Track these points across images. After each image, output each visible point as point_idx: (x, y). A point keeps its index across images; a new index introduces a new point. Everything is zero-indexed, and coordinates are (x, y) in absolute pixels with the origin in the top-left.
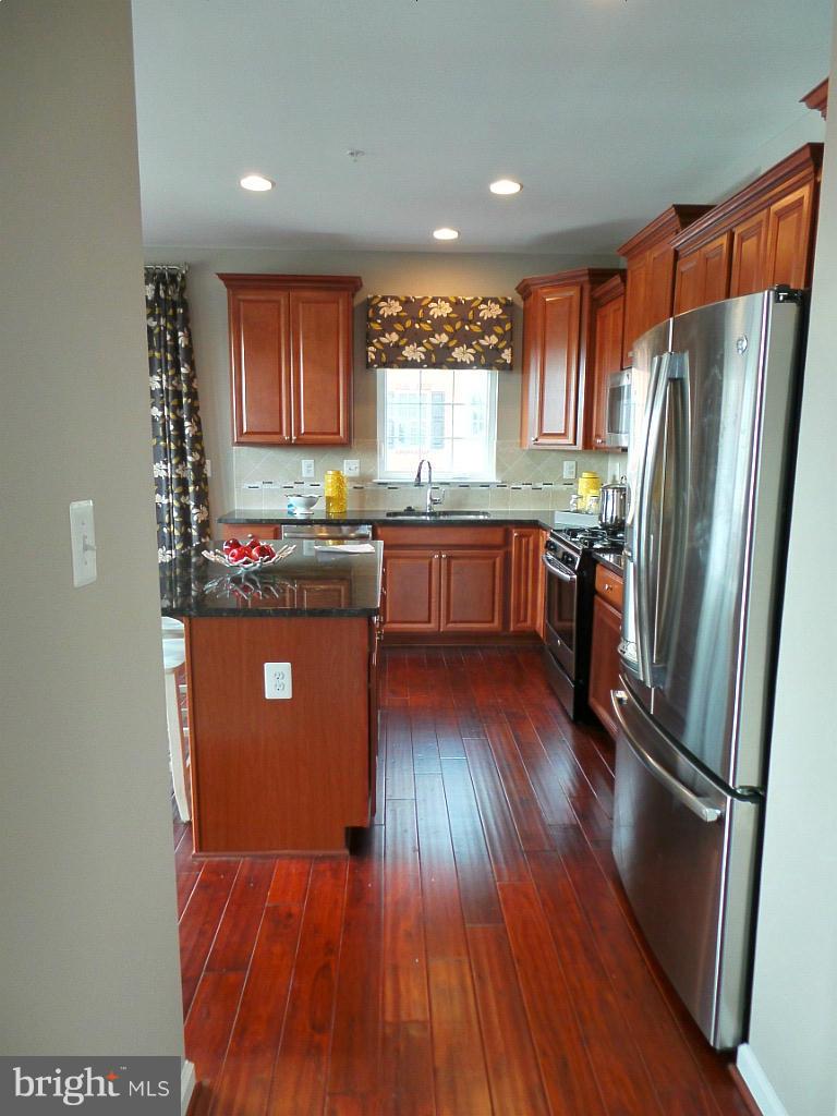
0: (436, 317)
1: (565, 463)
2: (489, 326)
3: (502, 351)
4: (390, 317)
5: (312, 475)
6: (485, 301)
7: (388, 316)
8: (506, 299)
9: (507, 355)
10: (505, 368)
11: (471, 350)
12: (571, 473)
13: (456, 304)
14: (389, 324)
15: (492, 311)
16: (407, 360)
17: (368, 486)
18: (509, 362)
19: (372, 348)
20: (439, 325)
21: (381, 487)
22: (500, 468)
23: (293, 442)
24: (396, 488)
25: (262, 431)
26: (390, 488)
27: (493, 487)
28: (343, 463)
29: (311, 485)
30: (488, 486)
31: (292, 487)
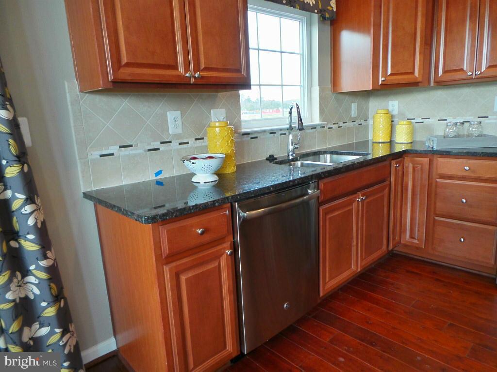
5: (179, 130)
9: (333, 3)
12: (355, 112)
18: (335, 9)
21: (245, 138)
23: (193, 81)
24: (256, 138)
25: (151, 62)
26: (252, 138)
27: (318, 129)
28: (210, 113)
29: (180, 144)
30: (315, 128)
31: (158, 149)
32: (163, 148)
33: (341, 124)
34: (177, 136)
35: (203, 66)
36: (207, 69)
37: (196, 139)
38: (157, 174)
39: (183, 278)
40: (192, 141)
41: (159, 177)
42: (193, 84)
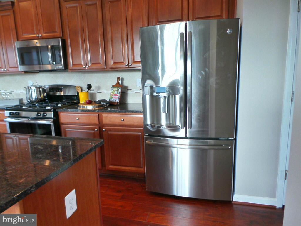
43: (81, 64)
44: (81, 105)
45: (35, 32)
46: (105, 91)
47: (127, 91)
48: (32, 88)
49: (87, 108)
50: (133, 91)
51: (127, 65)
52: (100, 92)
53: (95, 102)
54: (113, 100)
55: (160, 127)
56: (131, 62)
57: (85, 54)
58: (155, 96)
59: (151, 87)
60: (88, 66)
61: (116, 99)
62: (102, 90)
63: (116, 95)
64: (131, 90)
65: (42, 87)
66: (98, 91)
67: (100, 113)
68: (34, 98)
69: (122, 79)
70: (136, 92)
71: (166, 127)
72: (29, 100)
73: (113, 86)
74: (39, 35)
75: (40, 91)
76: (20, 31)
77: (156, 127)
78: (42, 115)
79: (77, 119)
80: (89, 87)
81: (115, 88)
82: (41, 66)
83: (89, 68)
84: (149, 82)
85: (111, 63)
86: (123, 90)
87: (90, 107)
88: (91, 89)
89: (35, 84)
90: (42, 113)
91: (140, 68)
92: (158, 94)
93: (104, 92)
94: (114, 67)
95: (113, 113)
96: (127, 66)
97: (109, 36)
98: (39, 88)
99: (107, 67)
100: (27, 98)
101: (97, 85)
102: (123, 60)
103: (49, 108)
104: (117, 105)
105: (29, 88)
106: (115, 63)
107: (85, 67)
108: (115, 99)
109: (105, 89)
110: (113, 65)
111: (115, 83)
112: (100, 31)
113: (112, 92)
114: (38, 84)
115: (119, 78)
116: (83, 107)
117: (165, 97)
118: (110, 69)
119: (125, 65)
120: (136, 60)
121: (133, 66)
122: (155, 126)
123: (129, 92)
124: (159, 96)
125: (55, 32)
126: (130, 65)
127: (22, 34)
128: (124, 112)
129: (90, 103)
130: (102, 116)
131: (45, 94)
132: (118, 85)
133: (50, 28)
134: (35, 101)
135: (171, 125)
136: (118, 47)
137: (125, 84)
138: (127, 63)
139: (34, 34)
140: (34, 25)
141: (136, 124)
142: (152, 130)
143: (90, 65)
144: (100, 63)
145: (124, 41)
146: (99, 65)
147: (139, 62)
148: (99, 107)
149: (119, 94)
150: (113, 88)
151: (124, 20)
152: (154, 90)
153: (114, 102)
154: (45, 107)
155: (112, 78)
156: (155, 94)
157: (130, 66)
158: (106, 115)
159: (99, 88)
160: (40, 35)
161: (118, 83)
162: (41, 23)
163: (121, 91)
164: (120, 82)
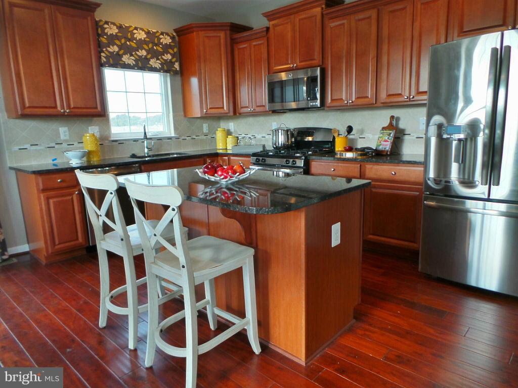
0: (138, 39)
1: (204, 125)
2: (166, 48)
3: (174, 63)
4: (112, 35)
5: (67, 138)
6: (162, 34)
7: (111, 34)
8: (172, 34)
9: (177, 66)
10: (176, 73)
11: (158, 61)
12: (207, 130)
13: (148, 33)
14: (112, 39)
15: (166, 40)
16: (125, 63)
17: (106, 143)
18: (178, 69)
19: (103, 54)
20: (141, 44)
21: (114, 143)
22: (176, 128)
23: (66, 114)
24: (123, 143)
25: (41, 106)
26: (119, 143)
27: (173, 139)
28: (88, 129)
29: (68, 145)
30: (171, 139)
31: (54, 147)
32: (57, 146)
33: (194, 137)
34: (66, 141)
35: (72, 106)
36: (74, 108)
37: (79, 143)
38: (53, 160)
39: (51, 201)
40: (76, 144)
41: (55, 161)
42: (67, 115)
43: (342, 99)
44: (339, 152)
45: (289, 62)
46: (370, 136)
47: (402, 137)
48: (280, 131)
49: (345, 156)
50: (413, 136)
51: (407, 98)
52: (363, 137)
53: (357, 150)
54: (381, 148)
55: (449, 182)
56: (413, 93)
57: (349, 85)
58: (444, 139)
59: (440, 127)
60: (351, 102)
61: (387, 146)
62: (367, 135)
63: (386, 141)
64: (410, 134)
65: (290, 130)
66: (361, 137)
67: (362, 163)
68: (280, 143)
69: (398, 119)
70: (417, 138)
71: (459, 182)
72: (275, 146)
73: (384, 129)
74: (293, 65)
75: (288, 135)
76: (273, 61)
77: (443, 183)
78: (290, 163)
79: (333, 169)
80: (350, 130)
81: (385, 132)
82: (284, 103)
83: (352, 104)
84: (437, 119)
85: (383, 96)
86: (398, 135)
87: (349, 155)
88: (352, 133)
89: (283, 126)
90: (291, 160)
91: (425, 102)
92: (449, 136)
93: (369, 138)
94: (388, 101)
95: (380, 164)
96: (407, 100)
97: (385, 59)
98: (287, 131)
99: (377, 102)
100: (273, 143)
101: (360, 128)
102: (402, 92)
103: (298, 155)
104: (387, 155)
105: (277, 131)
106: (389, 96)
107: (347, 103)
108: (384, 147)
109: (370, 133)
110: (386, 98)
111: (386, 124)
112: (372, 53)
113: (381, 137)
114: (287, 126)
115: (392, 117)
116: (341, 155)
117: (460, 140)
118: (382, 105)
119: (403, 98)
120: (421, 90)
121: (416, 98)
122: (441, 181)
123: (406, 137)
124: (451, 139)
125: (314, 59)
126: (411, 97)
127: (274, 65)
128: (397, 163)
129: (350, 149)
130: (365, 167)
131: (293, 140)
132: (390, 127)
133: (307, 55)
134: (281, 147)
135: (466, 180)
136: (396, 73)
137: (402, 125)
138: (407, 95)
139: (288, 64)
140: (290, 52)
141: (412, 179)
142: (437, 188)
143: (354, 99)
144: (368, 97)
145: (405, 65)
146: (366, 100)
147: (425, 92)
148: (361, 155)
149: (391, 139)
150: (383, 132)
151: (408, 34)
152: (444, 130)
153: (382, 151)
154: (294, 154)
155: (382, 118)
156: (445, 136)
157: (412, 99)
158: (371, 166)
159: (362, 131)
160: (295, 65)
161: (391, 124)
162: (298, 50)
163: (395, 135)
164: (394, 122)
